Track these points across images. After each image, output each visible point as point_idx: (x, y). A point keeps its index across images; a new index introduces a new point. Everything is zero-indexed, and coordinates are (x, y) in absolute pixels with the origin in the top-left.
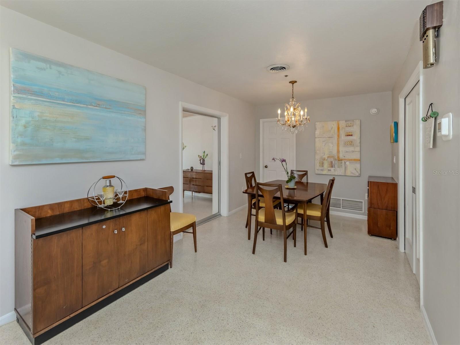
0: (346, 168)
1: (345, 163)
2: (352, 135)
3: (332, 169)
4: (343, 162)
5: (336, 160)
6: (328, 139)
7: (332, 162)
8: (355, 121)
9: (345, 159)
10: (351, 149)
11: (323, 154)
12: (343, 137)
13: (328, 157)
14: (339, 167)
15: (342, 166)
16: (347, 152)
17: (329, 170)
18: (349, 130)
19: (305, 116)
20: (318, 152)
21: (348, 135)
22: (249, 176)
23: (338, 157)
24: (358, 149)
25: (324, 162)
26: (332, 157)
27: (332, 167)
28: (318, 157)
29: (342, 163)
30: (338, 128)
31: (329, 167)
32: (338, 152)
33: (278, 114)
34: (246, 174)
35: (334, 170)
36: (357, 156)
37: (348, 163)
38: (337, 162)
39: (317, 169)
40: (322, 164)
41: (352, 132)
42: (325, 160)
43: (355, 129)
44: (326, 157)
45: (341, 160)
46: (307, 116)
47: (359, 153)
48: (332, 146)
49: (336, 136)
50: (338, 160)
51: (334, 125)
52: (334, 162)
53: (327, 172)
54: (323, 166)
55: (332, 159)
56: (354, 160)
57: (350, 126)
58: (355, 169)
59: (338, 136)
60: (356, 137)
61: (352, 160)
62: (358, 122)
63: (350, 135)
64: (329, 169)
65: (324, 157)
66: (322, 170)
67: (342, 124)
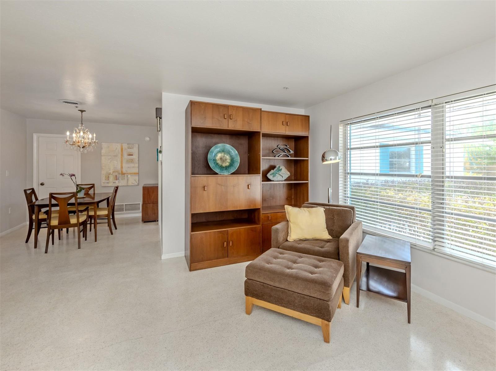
0: (128, 180)
1: (127, 176)
2: (132, 155)
3: (117, 181)
4: (126, 175)
5: (120, 174)
6: (113, 157)
7: (116, 176)
8: (134, 144)
9: (128, 173)
10: (132, 165)
11: (109, 170)
12: (126, 156)
13: (113, 172)
14: (122, 180)
15: (124, 178)
16: (128, 167)
17: (114, 183)
18: (130, 151)
19: (94, 140)
20: (104, 168)
21: (129, 155)
22: (28, 192)
23: (122, 172)
24: (137, 165)
25: (109, 176)
26: (117, 172)
27: (117, 180)
28: (104, 172)
29: (124, 176)
30: (122, 149)
31: (114, 180)
32: (122, 167)
33: (67, 136)
34: (25, 191)
35: (119, 182)
36: (136, 170)
37: (129, 176)
38: (120, 175)
39: (103, 183)
40: (108, 178)
41: (132, 153)
42: (110, 174)
43: (135, 151)
44: (111, 171)
45: (124, 174)
46: (96, 140)
47: (138, 168)
48: (117, 163)
49: (120, 155)
50: (122, 174)
51: (118, 146)
52: (119, 176)
53: (112, 184)
54: (108, 180)
55: (117, 174)
56: (134, 173)
57: (131, 148)
58: (135, 180)
59: (122, 155)
60: (135, 157)
61: (132, 173)
62: (137, 146)
63: (131, 155)
64: (114, 181)
65: (110, 172)
66: (108, 183)
67: (125, 146)
